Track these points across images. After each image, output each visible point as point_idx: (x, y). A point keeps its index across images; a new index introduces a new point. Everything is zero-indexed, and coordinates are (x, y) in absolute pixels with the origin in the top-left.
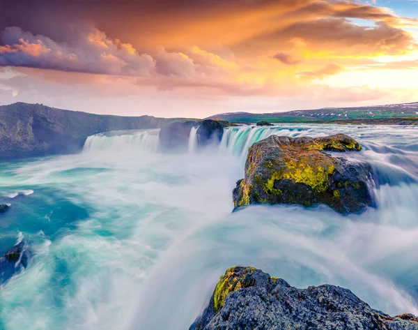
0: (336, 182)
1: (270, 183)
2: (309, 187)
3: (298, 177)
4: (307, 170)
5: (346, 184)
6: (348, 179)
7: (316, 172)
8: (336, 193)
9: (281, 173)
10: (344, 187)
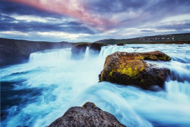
0: (143, 75)
1: (111, 73)
2: (128, 76)
3: (124, 71)
4: (129, 69)
5: (149, 77)
6: (151, 75)
7: (133, 70)
8: (142, 80)
9: (116, 69)
10: (147, 78)
